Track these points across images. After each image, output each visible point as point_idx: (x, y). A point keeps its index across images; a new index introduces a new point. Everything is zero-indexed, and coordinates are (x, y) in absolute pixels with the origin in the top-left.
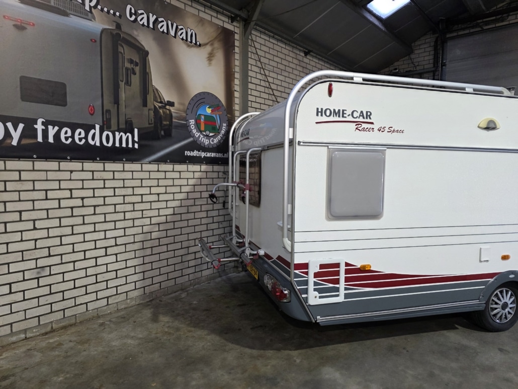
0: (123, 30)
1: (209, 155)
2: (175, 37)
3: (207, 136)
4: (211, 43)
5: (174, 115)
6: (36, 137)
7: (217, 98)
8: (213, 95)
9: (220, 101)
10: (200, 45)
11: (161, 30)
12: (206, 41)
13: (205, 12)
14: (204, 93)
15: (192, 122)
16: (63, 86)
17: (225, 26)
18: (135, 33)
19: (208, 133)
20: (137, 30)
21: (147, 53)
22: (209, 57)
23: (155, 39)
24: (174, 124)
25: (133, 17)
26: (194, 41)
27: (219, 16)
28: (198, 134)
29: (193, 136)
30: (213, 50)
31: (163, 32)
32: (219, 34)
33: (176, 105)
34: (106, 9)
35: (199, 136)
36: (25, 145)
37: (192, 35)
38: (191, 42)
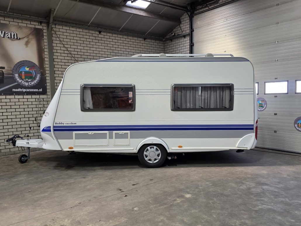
1: (28, 90)
2: (4, 37)
3: (26, 81)
4: (27, 37)
5: (4, 73)
7: (32, 62)
8: (29, 61)
9: (35, 64)
10: (20, 39)
12: (24, 36)
13: (22, 23)
14: (24, 61)
15: (16, 75)
17: (36, 27)
19: (27, 80)
22: (26, 44)
24: (5, 77)
26: (16, 37)
27: (32, 23)
28: (21, 81)
29: (18, 82)
30: (28, 40)
32: (32, 32)
33: (6, 68)
35: (22, 82)
37: (14, 35)
38: (14, 38)
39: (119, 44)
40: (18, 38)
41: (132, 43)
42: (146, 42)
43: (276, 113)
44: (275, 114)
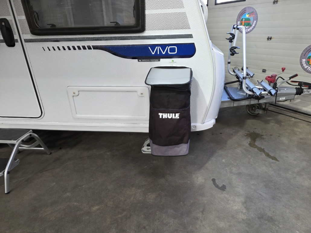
43: (270, 36)
44: (268, 39)
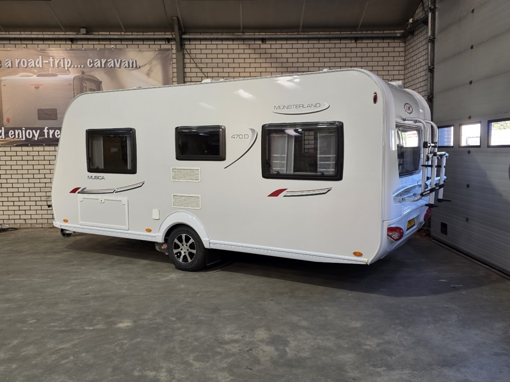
0: (86, 74)
2: (120, 68)
4: (150, 63)
6: (45, 136)
10: (140, 67)
11: (110, 66)
12: (145, 63)
13: (143, 44)
16: (56, 110)
17: (162, 47)
18: (93, 74)
20: (94, 72)
21: (101, 82)
22: (147, 73)
23: (106, 73)
25: (92, 65)
26: (135, 66)
27: (157, 43)
30: (151, 68)
31: (111, 67)
34: (76, 66)
36: (40, 140)
37: (133, 63)
38: (132, 67)
39: (301, 55)
40: (138, 66)
41: (328, 50)
42: (359, 45)
